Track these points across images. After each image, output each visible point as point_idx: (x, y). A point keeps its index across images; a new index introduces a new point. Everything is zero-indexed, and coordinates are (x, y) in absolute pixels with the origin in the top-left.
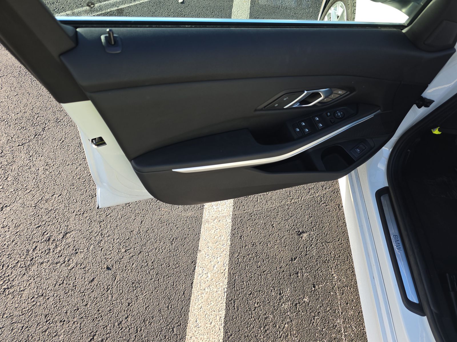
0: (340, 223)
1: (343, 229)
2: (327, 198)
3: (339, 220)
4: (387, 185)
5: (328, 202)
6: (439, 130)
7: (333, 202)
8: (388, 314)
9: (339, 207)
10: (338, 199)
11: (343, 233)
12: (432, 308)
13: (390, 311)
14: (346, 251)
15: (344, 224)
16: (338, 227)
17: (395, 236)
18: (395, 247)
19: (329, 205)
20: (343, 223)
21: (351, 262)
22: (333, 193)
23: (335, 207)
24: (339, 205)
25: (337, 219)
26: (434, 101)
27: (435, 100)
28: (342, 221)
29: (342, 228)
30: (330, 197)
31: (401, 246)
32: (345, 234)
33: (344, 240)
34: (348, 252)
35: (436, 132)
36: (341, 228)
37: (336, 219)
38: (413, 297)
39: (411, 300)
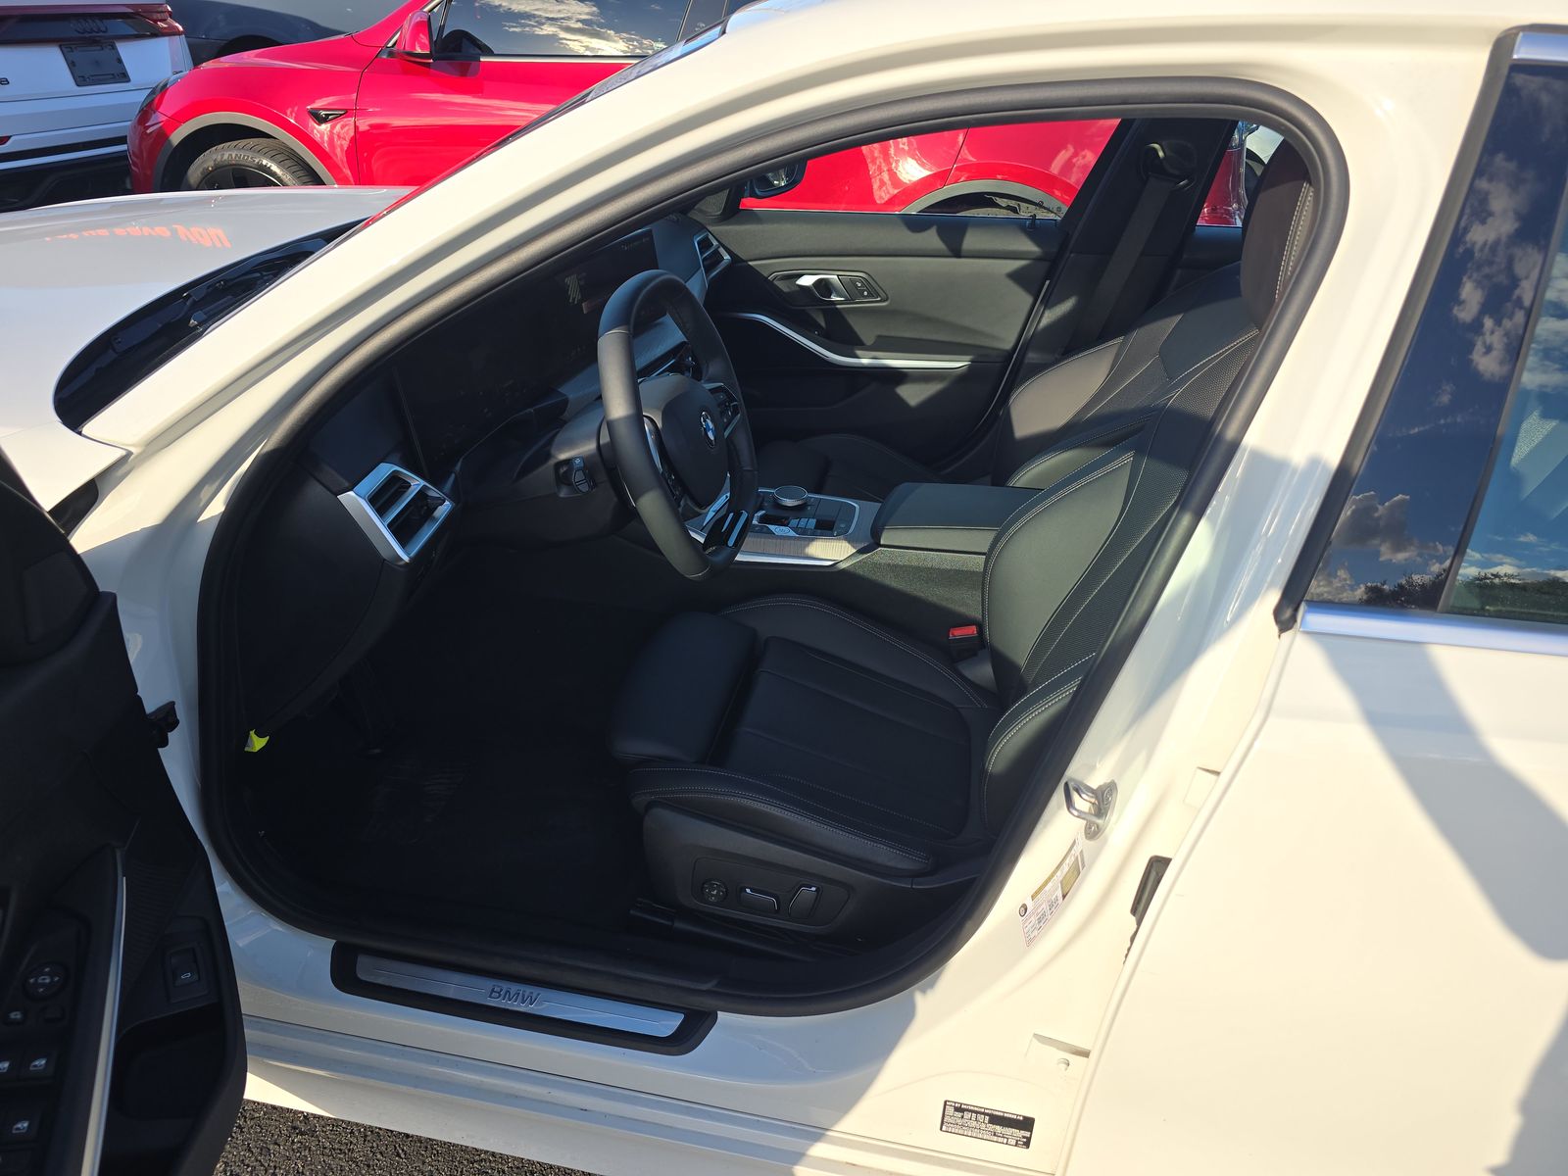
0: (360, 1150)
1: (383, 1149)
2: (247, 1162)
3: (349, 1150)
4: (330, 943)
5: (262, 1165)
6: (260, 735)
7: (271, 1147)
8: (688, 1112)
9: (302, 1133)
10: (273, 1123)
11: (398, 1155)
12: (704, 987)
13: (683, 1103)
14: (459, 1170)
15: (368, 1138)
16: (369, 1166)
17: (493, 991)
18: (522, 1008)
19: (275, 1167)
20: (365, 1141)
21: (500, 1166)
22: (242, 1132)
23: (295, 1147)
24: (295, 1128)
25: (342, 1156)
26: (172, 705)
27: (171, 700)
28: (355, 1141)
29: (381, 1153)
30: (250, 1150)
31: (528, 990)
32: (403, 1150)
33: (424, 1163)
34: (465, 1162)
35: (258, 743)
36: (379, 1156)
37: (340, 1159)
38: (666, 1024)
39: (670, 1033)
